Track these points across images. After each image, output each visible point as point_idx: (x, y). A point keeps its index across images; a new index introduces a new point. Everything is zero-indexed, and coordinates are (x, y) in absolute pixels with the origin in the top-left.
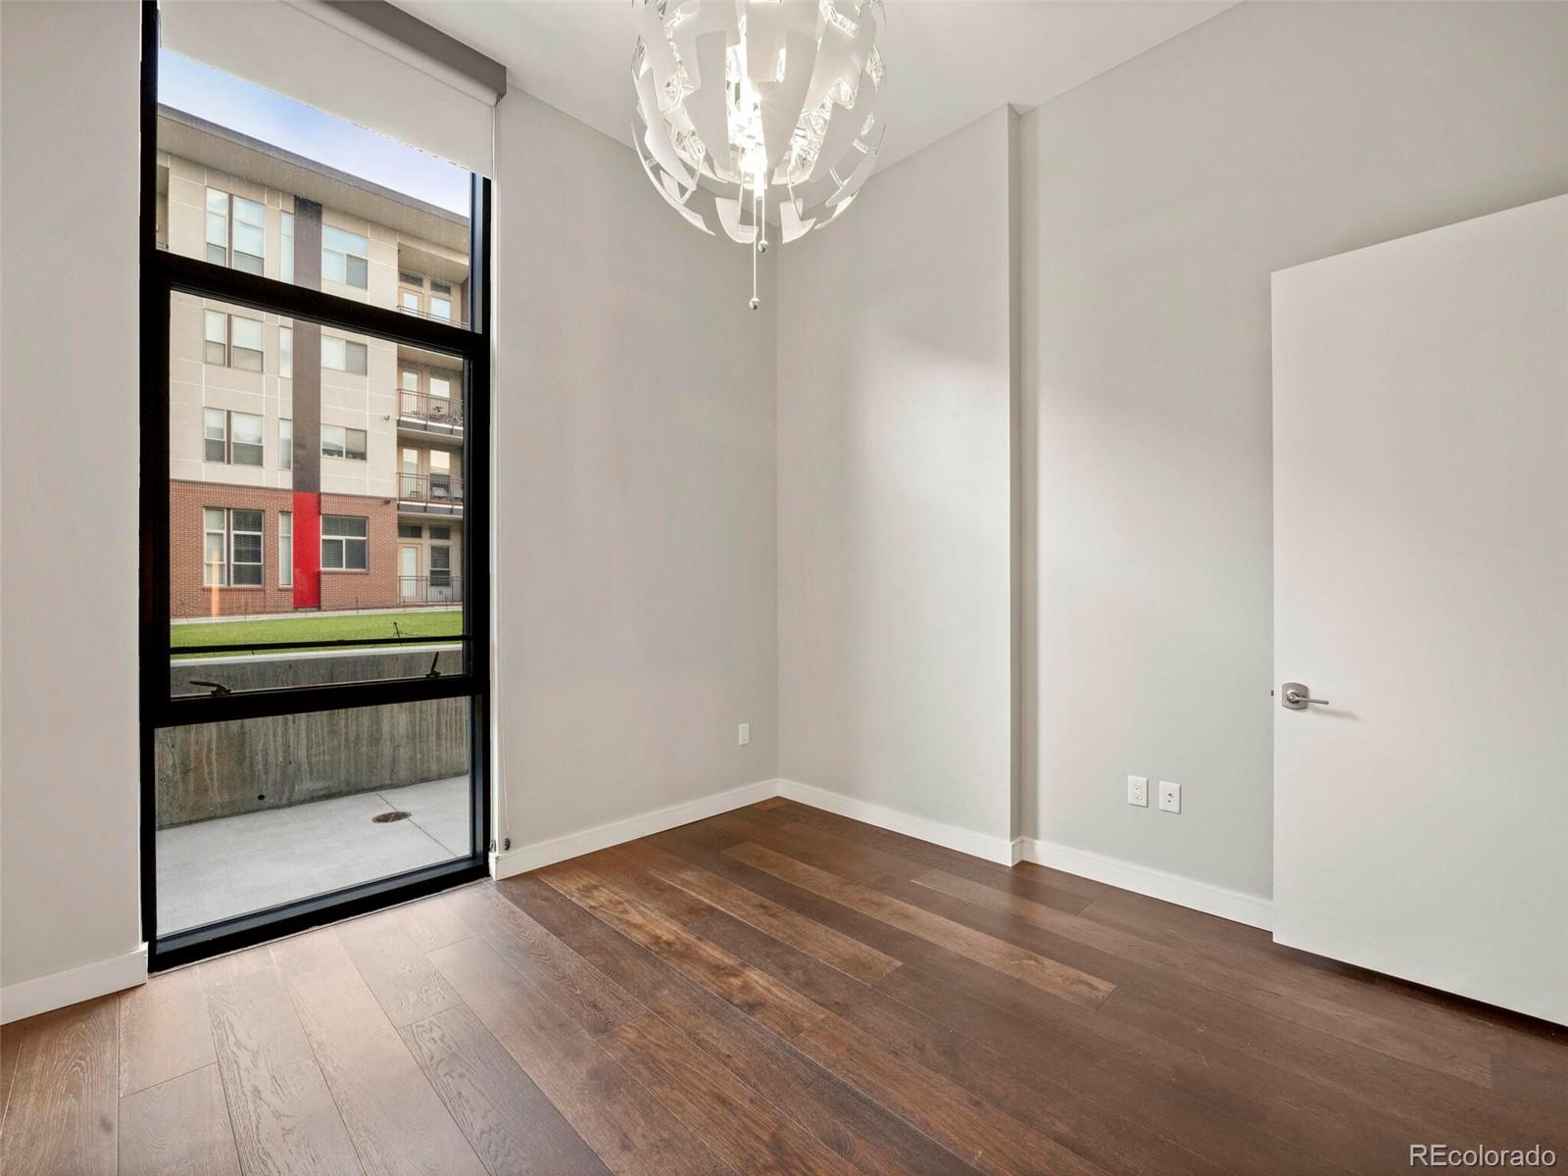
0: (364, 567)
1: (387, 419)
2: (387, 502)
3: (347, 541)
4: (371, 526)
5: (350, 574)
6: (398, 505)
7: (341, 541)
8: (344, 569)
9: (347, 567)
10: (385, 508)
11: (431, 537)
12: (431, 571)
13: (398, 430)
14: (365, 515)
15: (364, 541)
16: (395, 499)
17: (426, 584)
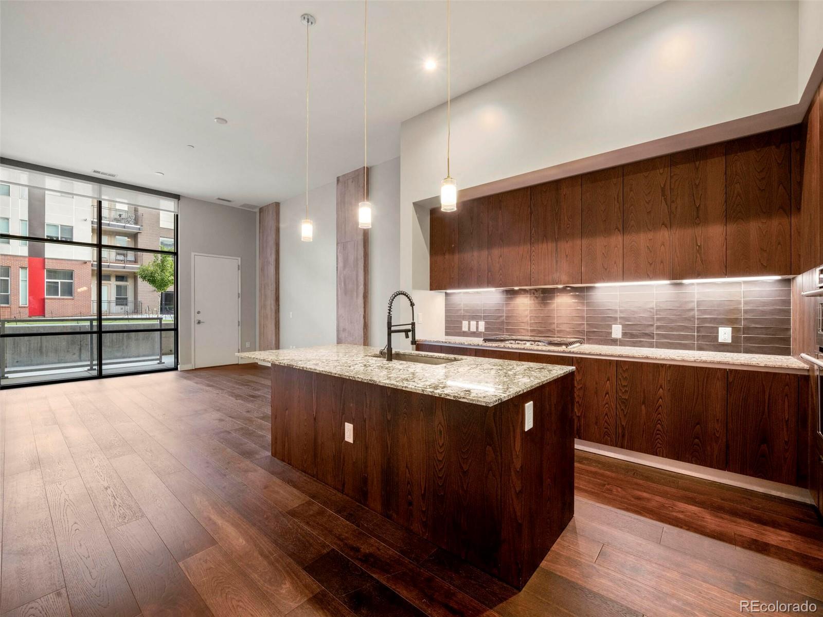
0: (72, 296)
1: (86, 220)
2: (85, 263)
3: (61, 282)
4: (75, 275)
5: (63, 299)
6: (92, 264)
7: (58, 282)
8: (59, 297)
9: (61, 296)
10: (85, 266)
11: (116, 280)
12: (116, 298)
13: (92, 226)
14: (72, 269)
15: (72, 282)
16: (90, 261)
17: (113, 304)
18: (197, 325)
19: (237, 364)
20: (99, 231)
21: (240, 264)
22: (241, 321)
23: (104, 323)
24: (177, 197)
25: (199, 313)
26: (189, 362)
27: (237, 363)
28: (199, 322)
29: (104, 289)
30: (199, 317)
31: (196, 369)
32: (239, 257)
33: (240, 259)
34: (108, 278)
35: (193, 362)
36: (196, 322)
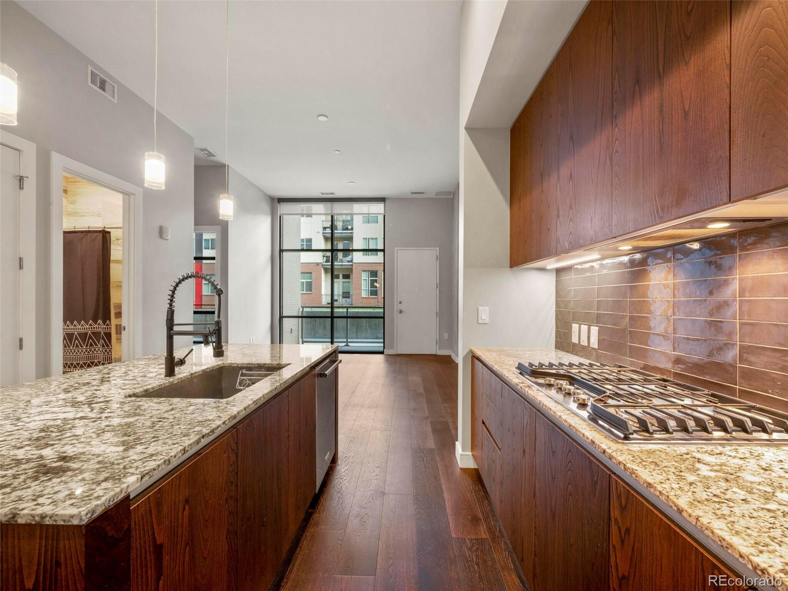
1: (318, 232)
2: (318, 264)
5: (307, 294)
7: (304, 282)
8: (305, 292)
12: (343, 292)
15: (311, 281)
16: (321, 263)
17: (341, 297)
18: (399, 314)
19: (434, 355)
20: (332, 239)
21: (438, 254)
22: (439, 313)
23: (336, 310)
24: (382, 200)
25: (400, 303)
26: (393, 348)
27: (435, 353)
28: (401, 312)
29: (336, 285)
30: (401, 307)
31: (398, 355)
32: (437, 247)
33: (438, 249)
34: (338, 277)
35: (395, 349)
36: (398, 311)
